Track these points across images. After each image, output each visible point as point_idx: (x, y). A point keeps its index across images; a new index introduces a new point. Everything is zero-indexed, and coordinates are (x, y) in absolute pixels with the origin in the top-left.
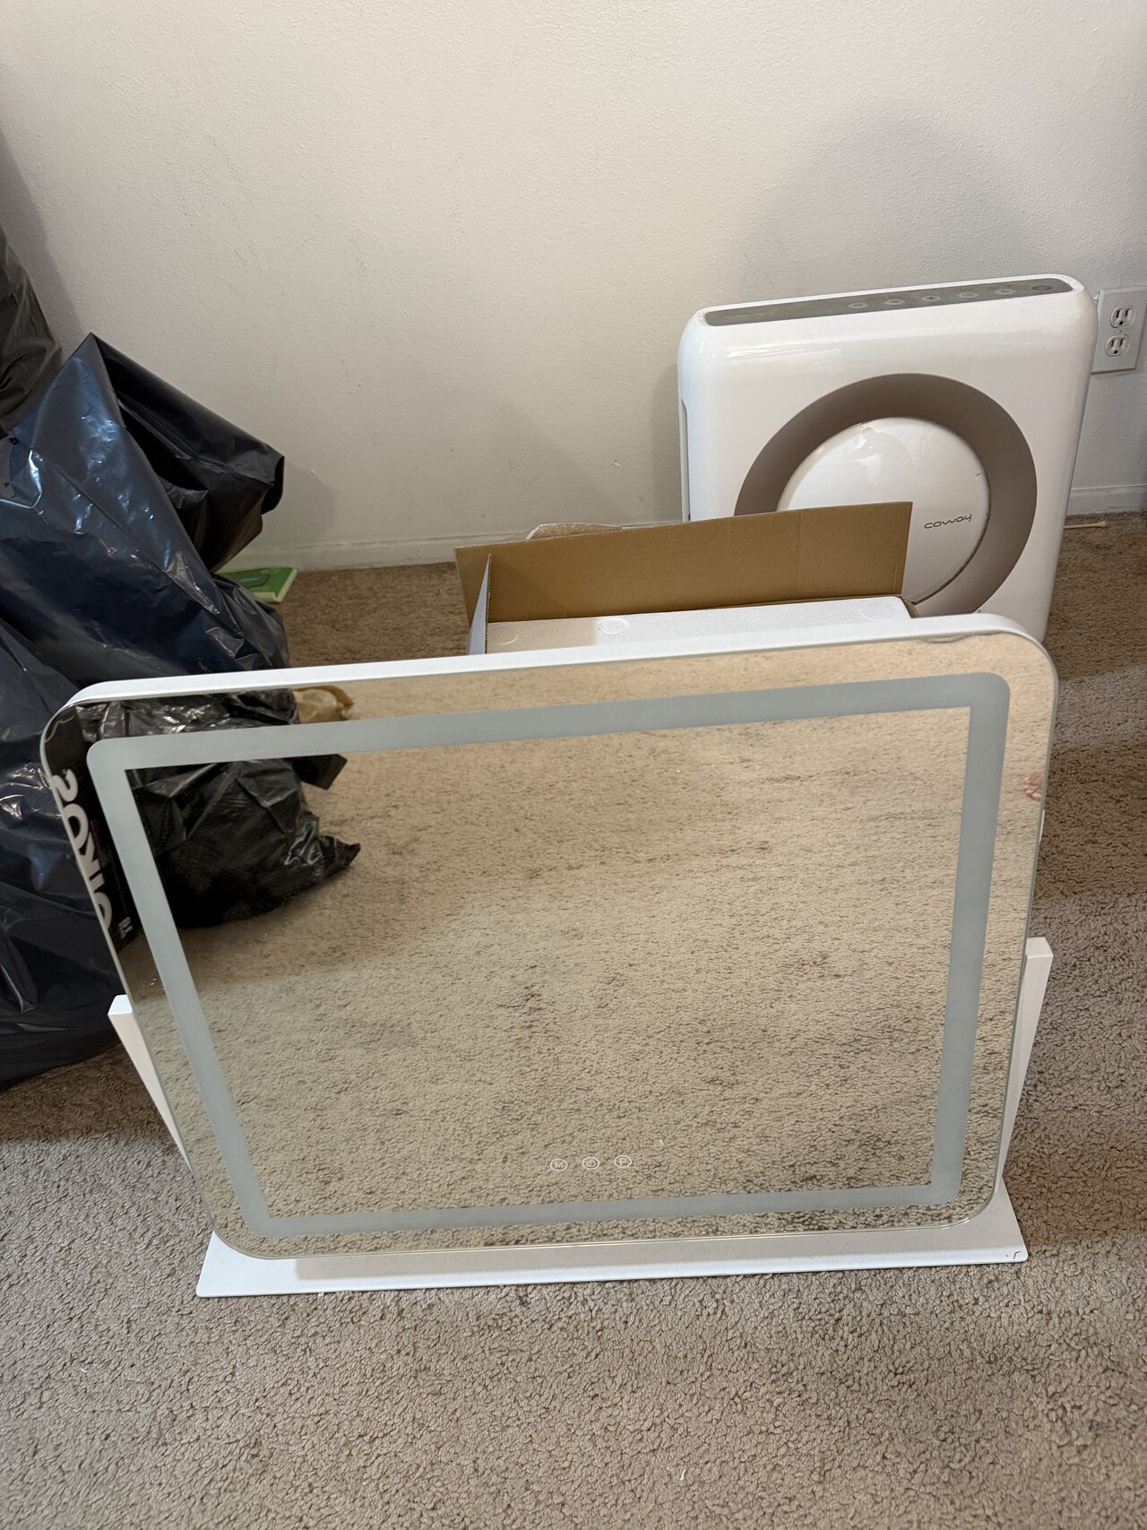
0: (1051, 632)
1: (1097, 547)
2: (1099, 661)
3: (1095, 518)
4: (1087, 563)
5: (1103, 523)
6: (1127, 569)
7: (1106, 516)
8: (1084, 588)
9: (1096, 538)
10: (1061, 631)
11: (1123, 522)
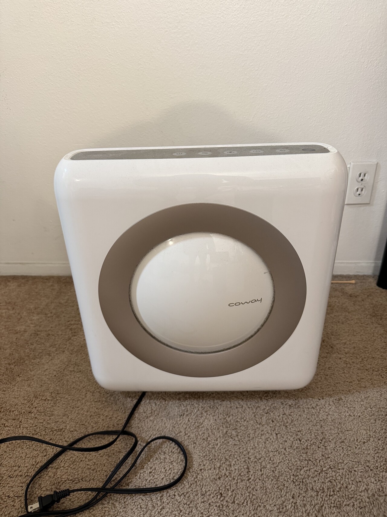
0: (323, 355)
1: (351, 296)
2: (351, 382)
3: (349, 277)
4: (344, 306)
5: (353, 282)
6: (367, 313)
7: (356, 277)
8: (343, 323)
9: (349, 290)
10: (329, 355)
11: (364, 281)
